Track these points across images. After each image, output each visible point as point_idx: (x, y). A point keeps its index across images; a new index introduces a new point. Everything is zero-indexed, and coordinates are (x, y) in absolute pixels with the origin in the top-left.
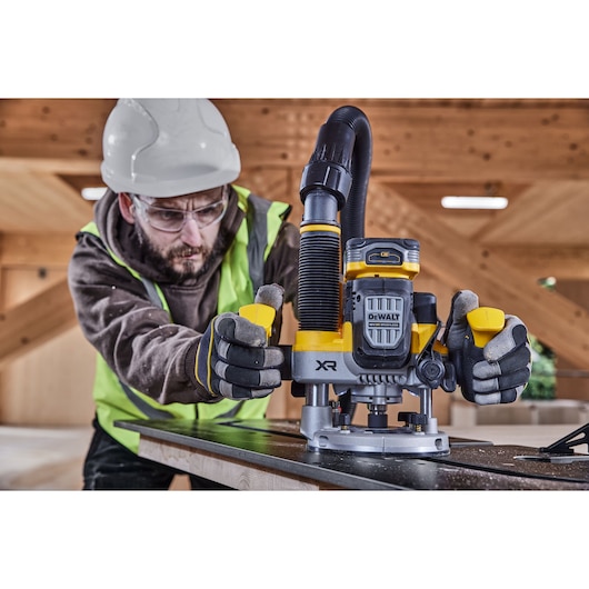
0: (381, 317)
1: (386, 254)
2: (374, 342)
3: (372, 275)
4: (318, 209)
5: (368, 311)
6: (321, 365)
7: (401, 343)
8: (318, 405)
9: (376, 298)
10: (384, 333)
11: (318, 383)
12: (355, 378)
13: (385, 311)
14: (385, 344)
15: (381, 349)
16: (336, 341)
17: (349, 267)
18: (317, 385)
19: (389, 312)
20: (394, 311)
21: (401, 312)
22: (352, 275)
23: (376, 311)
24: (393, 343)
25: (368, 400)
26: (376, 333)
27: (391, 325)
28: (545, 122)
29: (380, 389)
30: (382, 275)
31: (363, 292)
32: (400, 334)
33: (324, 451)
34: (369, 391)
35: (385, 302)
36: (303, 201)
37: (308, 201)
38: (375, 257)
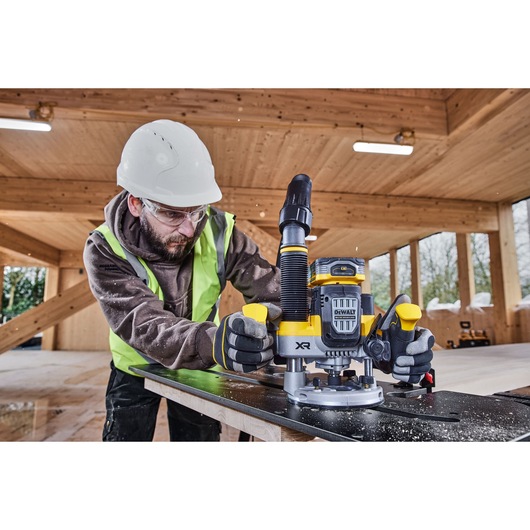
0: (343, 312)
1: (345, 269)
2: (338, 330)
3: (335, 283)
4: (293, 236)
5: (334, 308)
6: (300, 346)
7: (357, 329)
8: (296, 371)
9: (339, 300)
10: (345, 323)
11: (296, 358)
12: (323, 354)
13: (345, 308)
14: (345, 331)
15: (343, 334)
16: (309, 328)
17: (318, 277)
18: (296, 359)
19: (347, 308)
20: (351, 308)
21: (356, 309)
22: (320, 283)
23: (339, 308)
24: (351, 330)
25: (330, 368)
26: (339, 323)
27: (350, 318)
28: (336, 200)
29: (338, 361)
30: (341, 283)
31: (330, 295)
32: (355, 324)
33: (301, 405)
34: (331, 362)
35: (345, 301)
36: (282, 233)
37: (285, 232)
38: (337, 270)
